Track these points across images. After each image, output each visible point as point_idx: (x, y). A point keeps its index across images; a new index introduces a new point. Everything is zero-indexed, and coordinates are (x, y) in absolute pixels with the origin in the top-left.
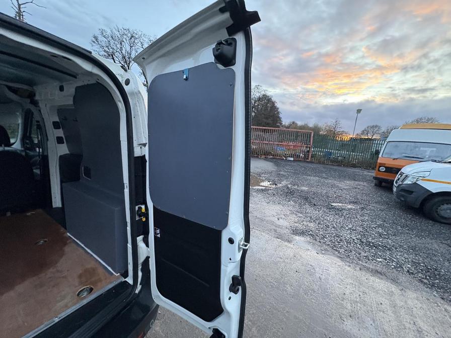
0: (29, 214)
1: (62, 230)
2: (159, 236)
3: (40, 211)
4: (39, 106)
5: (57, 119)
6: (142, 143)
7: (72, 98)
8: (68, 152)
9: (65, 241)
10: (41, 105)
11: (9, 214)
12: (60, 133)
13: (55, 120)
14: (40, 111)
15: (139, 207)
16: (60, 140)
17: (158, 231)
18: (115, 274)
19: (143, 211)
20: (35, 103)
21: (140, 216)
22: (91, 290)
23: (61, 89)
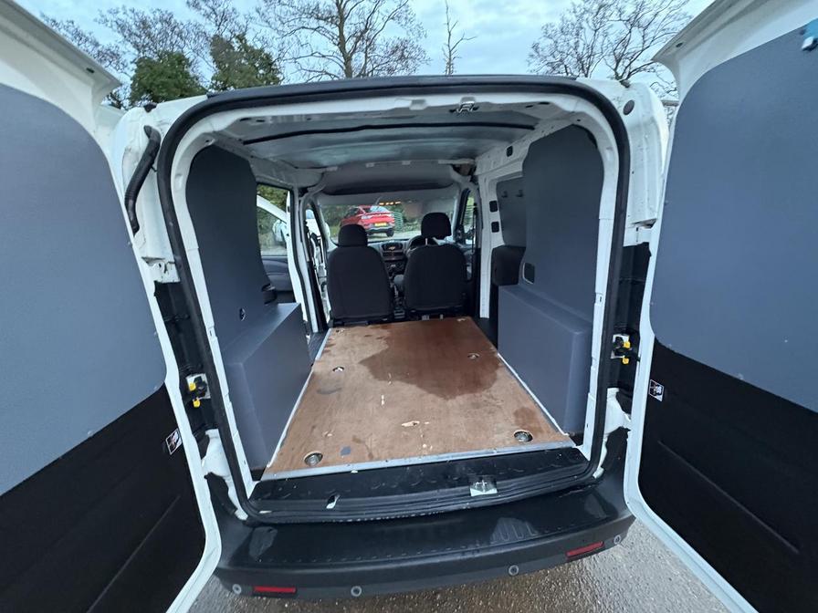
0: (459, 320)
1: (493, 348)
2: (660, 398)
3: (469, 318)
4: (478, 184)
5: (495, 198)
6: (642, 220)
7: (521, 163)
8: (503, 244)
9: (496, 364)
10: (481, 181)
11: (442, 316)
12: (496, 217)
13: (493, 200)
14: (478, 189)
15: (617, 338)
16: (495, 227)
17: (659, 389)
18: (562, 433)
19: (625, 346)
20: (474, 180)
21: (618, 353)
22: (530, 438)
23: (510, 152)
